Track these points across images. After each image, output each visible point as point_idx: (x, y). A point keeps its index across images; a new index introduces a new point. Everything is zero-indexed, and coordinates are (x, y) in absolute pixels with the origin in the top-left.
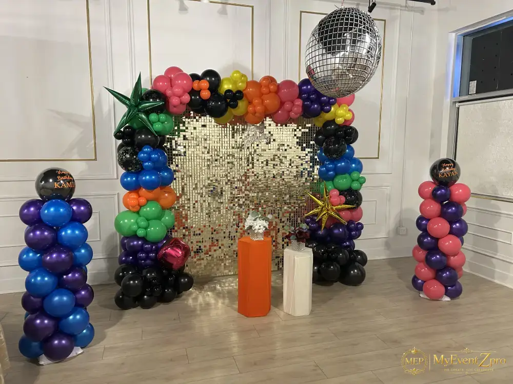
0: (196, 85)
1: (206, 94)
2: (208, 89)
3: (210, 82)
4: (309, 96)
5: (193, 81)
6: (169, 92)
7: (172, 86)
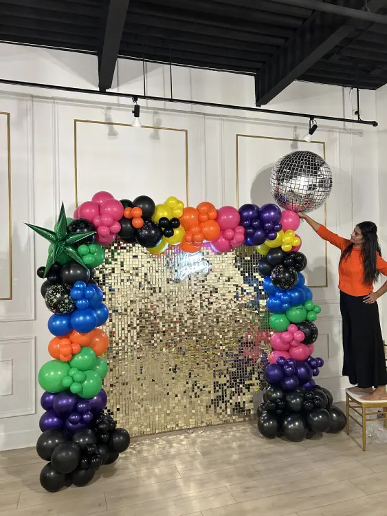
0: (127, 212)
1: (138, 223)
2: (142, 217)
3: (143, 209)
4: (251, 222)
5: (125, 208)
6: (97, 221)
7: (100, 214)
